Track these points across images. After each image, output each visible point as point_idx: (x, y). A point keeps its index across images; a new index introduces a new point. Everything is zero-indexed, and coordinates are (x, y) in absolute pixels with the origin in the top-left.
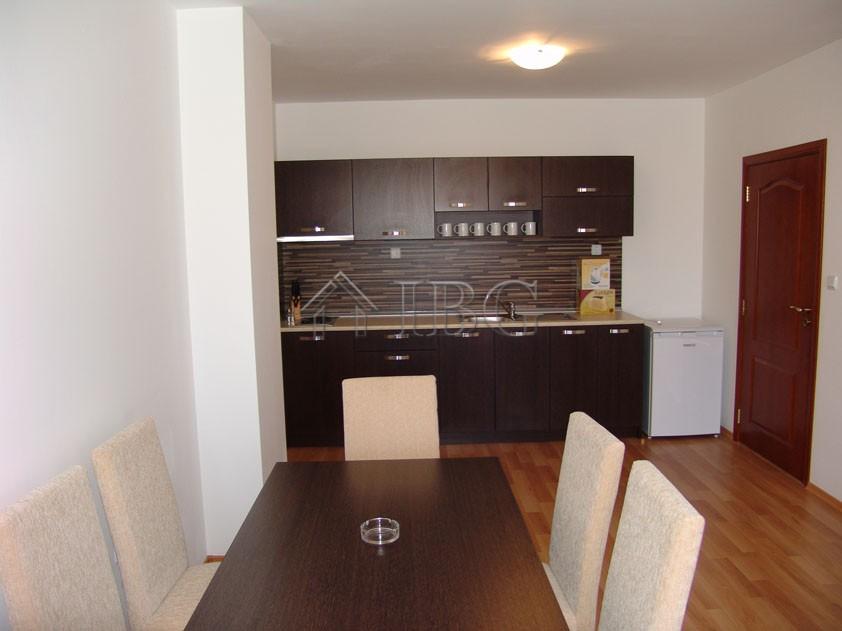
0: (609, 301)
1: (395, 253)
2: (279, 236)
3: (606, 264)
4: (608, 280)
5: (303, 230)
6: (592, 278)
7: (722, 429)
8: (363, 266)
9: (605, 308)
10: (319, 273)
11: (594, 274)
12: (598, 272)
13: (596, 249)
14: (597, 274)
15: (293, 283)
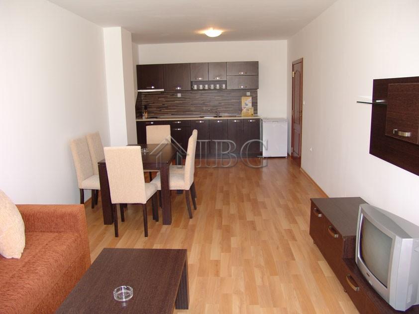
0: (252, 111)
1: (179, 95)
2: (138, 89)
3: (250, 99)
4: (251, 104)
5: (147, 88)
6: (245, 103)
7: (288, 154)
8: (169, 100)
9: (250, 114)
10: (154, 102)
11: (246, 102)
12: (248, 101)
13: (248, 94)
14: (247, 102)
15: (145, 105)
